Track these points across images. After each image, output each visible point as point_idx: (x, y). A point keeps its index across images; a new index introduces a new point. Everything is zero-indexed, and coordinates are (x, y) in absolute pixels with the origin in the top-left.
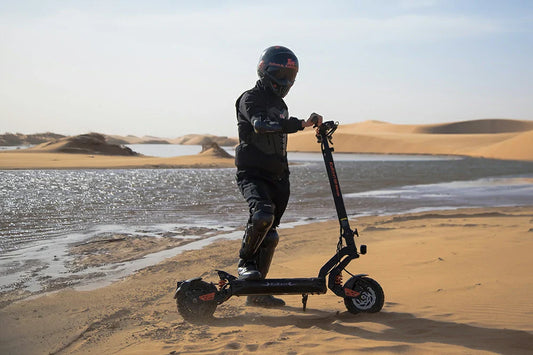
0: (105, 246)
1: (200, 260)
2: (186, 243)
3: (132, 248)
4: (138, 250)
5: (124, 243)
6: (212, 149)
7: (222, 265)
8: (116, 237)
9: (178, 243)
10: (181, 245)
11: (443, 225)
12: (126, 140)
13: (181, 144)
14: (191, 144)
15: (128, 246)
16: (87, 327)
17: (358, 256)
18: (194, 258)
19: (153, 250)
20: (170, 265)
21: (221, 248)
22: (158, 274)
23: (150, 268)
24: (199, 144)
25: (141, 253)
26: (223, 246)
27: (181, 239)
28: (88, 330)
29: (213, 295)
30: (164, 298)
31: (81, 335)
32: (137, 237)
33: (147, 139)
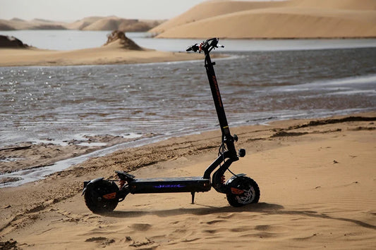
0: (13, 154)
1: (105, 166)
2: (91, 150)
3: (39, 156)
4: (45, 157)
5: (30, 151)
6: (119, 40)
7: (126, 170)
8: (21, 146)
9: (84, 150)
10: (87, 152)
11: (360, 129)
12: (11, 25)
13: (81, 29)
14: (94, 30)
15: (35, 154)
16: (13, 218)
17: (238, 159)
18: (100, 164)
19: (59, 157)
20: (78, 171)
21: (126, 155)
22: (67, 178)
23: (59, 174)
24: (104, 29)
25: (49, 160)
26: (129, 153)
27: (86, 147)
28: (14, 220)
29: (114, 194)
30: (74, 198)
31: (9, 224)
32: (43, 145)
33: (38, 24)
